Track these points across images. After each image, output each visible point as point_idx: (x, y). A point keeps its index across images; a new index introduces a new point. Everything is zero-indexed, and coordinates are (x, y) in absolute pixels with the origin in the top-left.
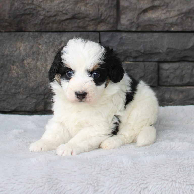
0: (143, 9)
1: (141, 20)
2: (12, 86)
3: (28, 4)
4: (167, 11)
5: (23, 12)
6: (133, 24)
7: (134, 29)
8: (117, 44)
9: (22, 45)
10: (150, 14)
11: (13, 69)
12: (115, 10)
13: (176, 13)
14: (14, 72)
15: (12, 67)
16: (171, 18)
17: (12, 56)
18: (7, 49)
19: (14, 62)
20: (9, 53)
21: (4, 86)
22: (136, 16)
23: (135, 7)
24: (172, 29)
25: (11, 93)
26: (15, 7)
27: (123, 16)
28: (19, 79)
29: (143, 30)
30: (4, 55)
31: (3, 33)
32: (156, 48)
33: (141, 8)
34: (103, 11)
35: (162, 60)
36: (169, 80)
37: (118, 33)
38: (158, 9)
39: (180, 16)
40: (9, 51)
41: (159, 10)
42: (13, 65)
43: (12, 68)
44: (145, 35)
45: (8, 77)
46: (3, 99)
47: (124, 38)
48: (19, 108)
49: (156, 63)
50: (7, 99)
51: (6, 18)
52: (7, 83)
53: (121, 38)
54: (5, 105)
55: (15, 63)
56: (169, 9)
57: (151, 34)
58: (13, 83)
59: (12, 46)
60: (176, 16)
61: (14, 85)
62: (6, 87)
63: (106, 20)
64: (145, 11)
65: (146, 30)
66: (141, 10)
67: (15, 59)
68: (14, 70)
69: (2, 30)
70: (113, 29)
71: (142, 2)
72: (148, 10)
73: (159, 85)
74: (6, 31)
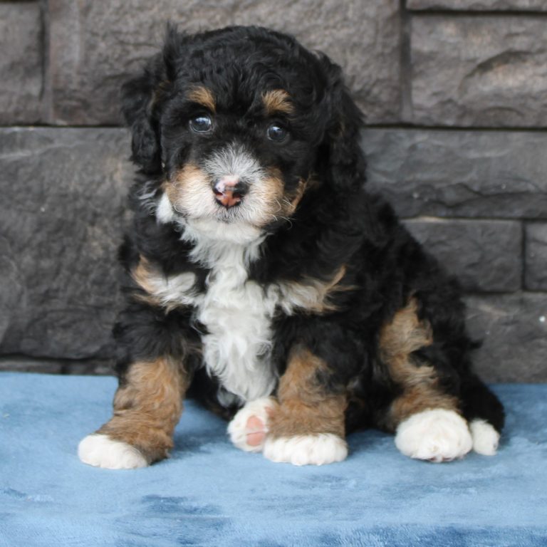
0: (479, 61)
1: (471, 94)
2: (89, 285)
3: (137, 45)
5: (122, 70)
6: (449, 106)
7: (450, 122)
8: (399, 164)
9: (120, 165)
10: (500, 76)
11: (93, 236)
12: (397, 64)
14: (95, 244)
15: (90, 229)
17: (89, 198)
18: (76, 178)
19: (95, 215)
20: (80, 189)
21: (66, 286)
22: (456, 83)
23: (455, 54)
25: (87, 306)
26: (100, 55)
27: (418, 83)
28: (109, 266)
29: (478, 124)
30: (65, 196)
31: (63, 130)
32: (518, 180)
33: (473, 60)
34: (359, 68)
35: (536, 215)
37: (402, 133)
38: (524, 61)
40: (81, 184)
41: (528, 64)
42: (92, 224)
43: (90, 233)
44: (485, 138)
45: (77, 259)
46: (63, 322)
47: (420, 146)
48: (109, 350)
49: (518, 224)
50: (74, 322)
51: (74, 86)
52: (76, 277)
53: (413, 148)
54: (69, 341)
55: (99, 219)
57: (501, 136)
58: (92, 276)
59: (90, 168)
61: (94, 282)
62: (70, 289)
63: (368, 93)
64: (485, 66)
65: (485, 124)
66: (473, 66)
67: (97, 206)
68: (96, 240)
69: (60, 122)
70: (389, 119)
71: (476, 40)
72: (494, 64)
73: (525, 288)
74: (73, 123)
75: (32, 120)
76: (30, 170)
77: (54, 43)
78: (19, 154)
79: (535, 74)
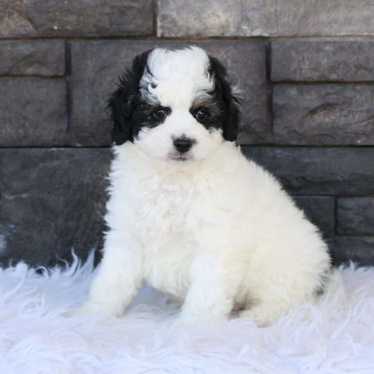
0: (310, 109)
1: (306, 127)
2: (95, 235)
4: (349, 112)
6: (294, 134)
7: (294, 143)
10: (322, 117)
11: (98, 208)
12: (265, 111)
13: (365, 115)
15: (95, 204)
16: (356, 123)
17: (95, 187)
18: (88, 176)
19: (98, 196)
20: (90, 182)
21: (82, 236)
22: (297, 121)
23: (296, 105)
24: (359, 142)
26: (101, 107)
27: (277, 121)
29: (310, 144)
30: (82, 186)
31: (80, 149)
32: (332, 174)
33: (307, 108)
35: (342, 193)
36: (353, 225)
37: (268, 149)
38: (335, 108)
39: (371, 121)
40: (91, 179)
41: (337, 110)
42: (97, 201)
43: (96, 207)
44: (313, 151)
45: (89, 221)
47: (278, 156)
49: (333, 199)
51: (87, 125)
52: (88, 231)
53: (274, 157)
55: (101, 199)
56: (354, 109)
57: (322, 150)
58: (96, 230)
59: (96, 170)
60: (365, 120)
62: (85, 238)
63: (249, 127)
65: (314, 144)
66: (306, 111)
68: (99, 210)
69: (78, 145)
70: (261, 141)
71: (308, 97)
72: (318, 111)
73: (336, 233)
74: (85, 145)
75: (62, 144)
76: (62, 171)
77: (76, 102)
78: (56, 163)
79: (341, 115)
